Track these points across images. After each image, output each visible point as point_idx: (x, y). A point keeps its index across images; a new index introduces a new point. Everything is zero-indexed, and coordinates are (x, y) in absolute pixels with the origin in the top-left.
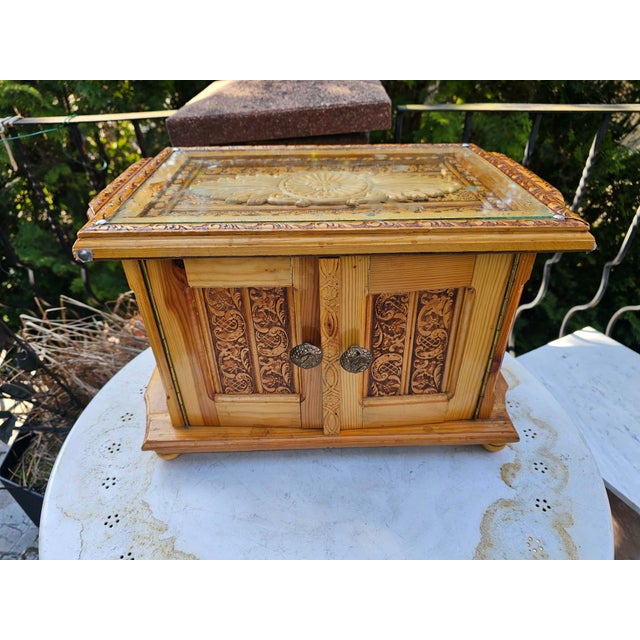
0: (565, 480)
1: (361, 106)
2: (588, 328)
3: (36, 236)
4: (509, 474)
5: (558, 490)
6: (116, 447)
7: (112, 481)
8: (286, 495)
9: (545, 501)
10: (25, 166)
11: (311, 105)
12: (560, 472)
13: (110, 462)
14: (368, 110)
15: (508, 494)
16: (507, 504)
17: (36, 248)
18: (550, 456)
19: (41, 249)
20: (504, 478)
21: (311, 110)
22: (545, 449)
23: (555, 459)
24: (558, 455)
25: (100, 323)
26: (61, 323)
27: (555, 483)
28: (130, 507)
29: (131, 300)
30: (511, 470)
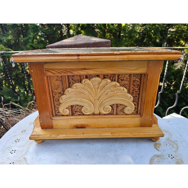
0: (177, 148)
1: (102, 42)
2: (174, 113)
3: (7, 91)
4: (157, 147)
5: (175, 152)
6: (18, 140)
7: (14, 151)
8: (77, 154)
9: (172, 155)
10: (6, 68)
11: (88, 42)
12: (175, 146)
13: (15, 145)
14: (104, 43)
15: (158, 153)
16: (158, 156)
17: (7, 94)
18: (171, 141)
19: (8, 95)
20: (155, 148)
21: (88, 43)
22: (168, 139)
23: (173, 142)
24: (173, 141)
25: (21, 110)
26: (9, 110)
27: (174, 149)
28: (19, 160)
29: (32, 104)
30: (158, 145)
